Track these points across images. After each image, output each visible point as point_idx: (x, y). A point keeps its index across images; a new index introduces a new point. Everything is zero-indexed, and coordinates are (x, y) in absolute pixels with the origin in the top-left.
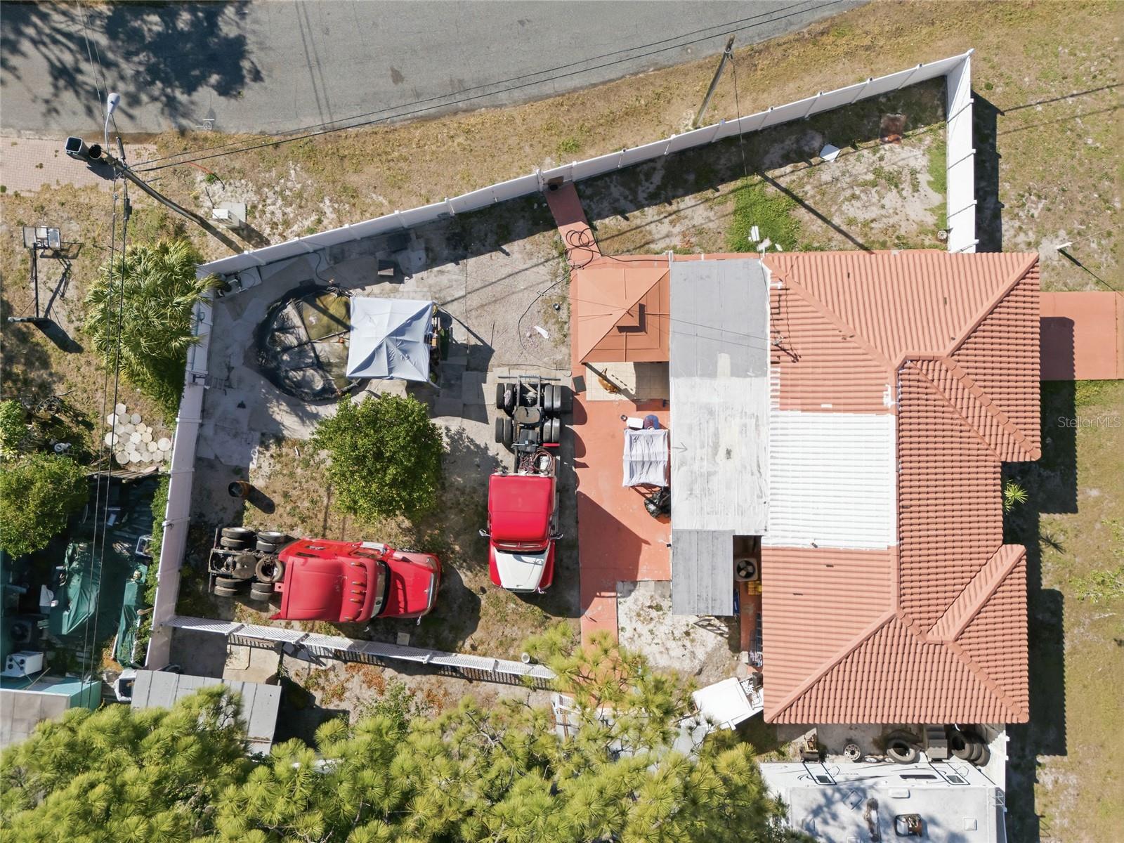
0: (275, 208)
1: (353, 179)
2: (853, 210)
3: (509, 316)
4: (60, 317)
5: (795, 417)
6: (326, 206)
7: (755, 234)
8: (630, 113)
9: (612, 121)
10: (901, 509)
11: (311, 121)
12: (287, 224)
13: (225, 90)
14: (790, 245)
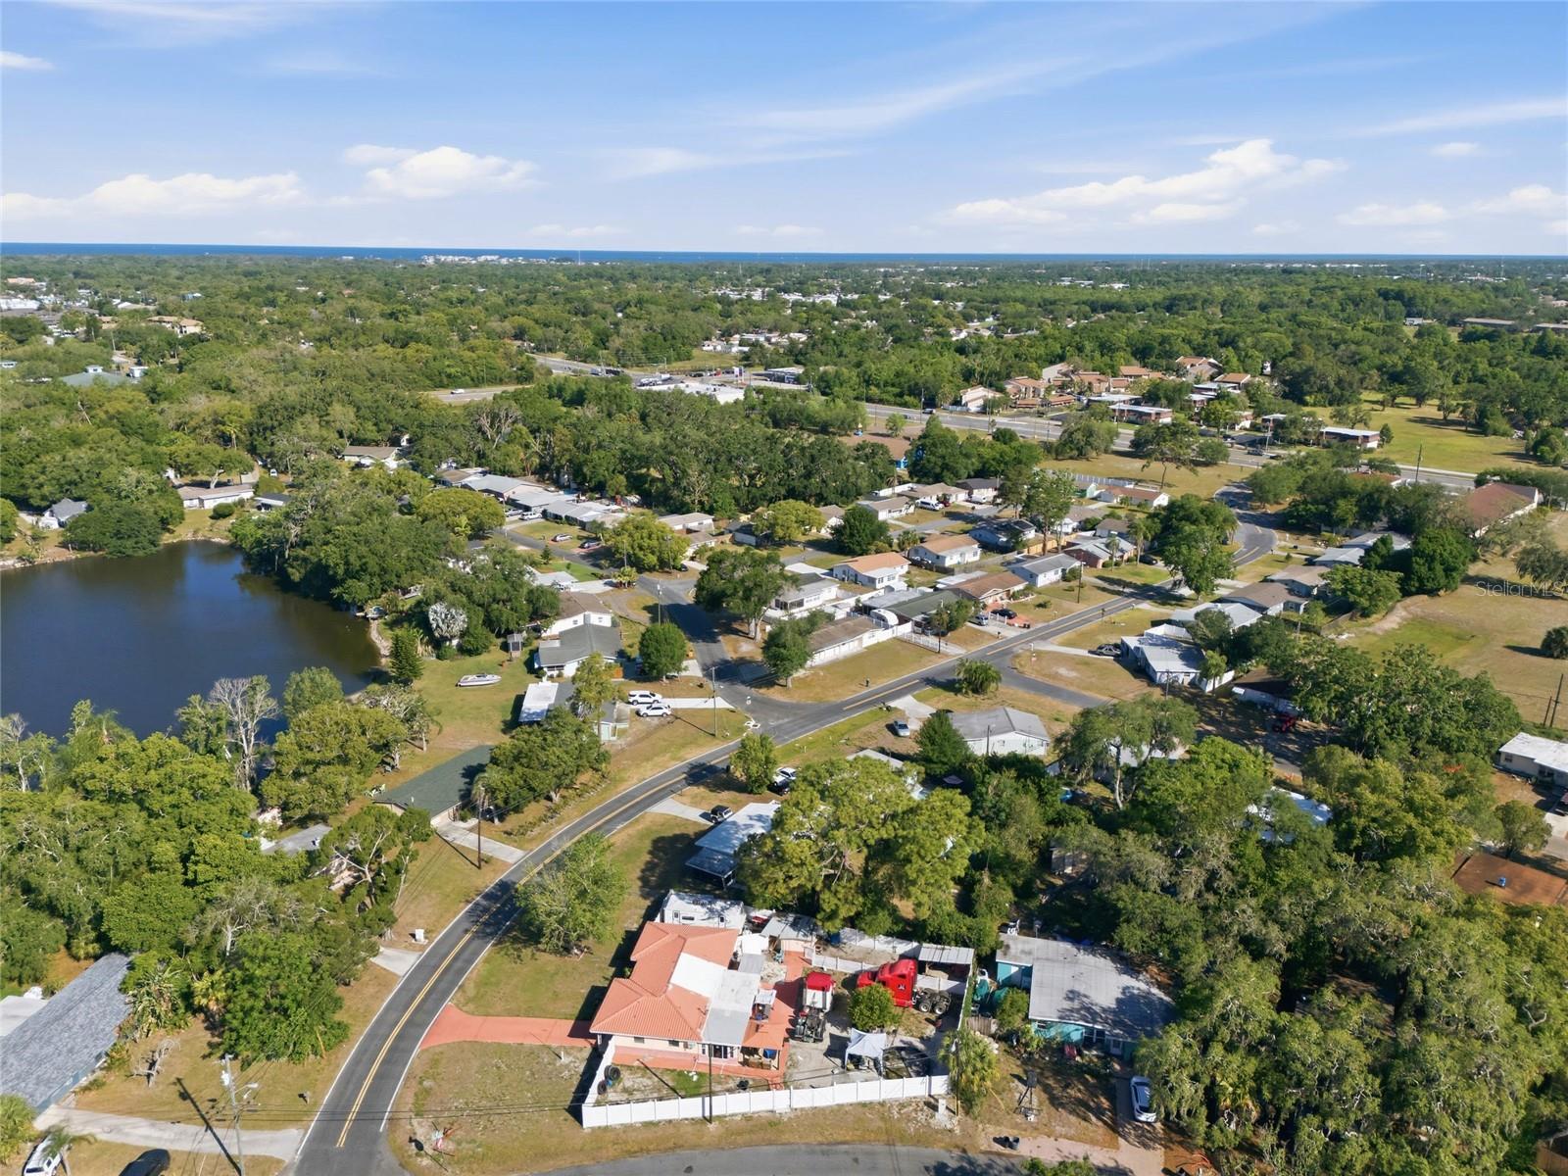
0: (921, 1117)
1: (881, 1124)
2: (646, 1081)
3: (813, 1065)
4: (1022, 1088)
5: (705, 994)
6: (896, 1116)
7: (695, 1078)
8: (739, 1134)
9: (751, 1131)
10: (676, 962)
11: (900, 1148)
12: (916, 1110)
13: (943, 1166)
14: (681, 1074)
